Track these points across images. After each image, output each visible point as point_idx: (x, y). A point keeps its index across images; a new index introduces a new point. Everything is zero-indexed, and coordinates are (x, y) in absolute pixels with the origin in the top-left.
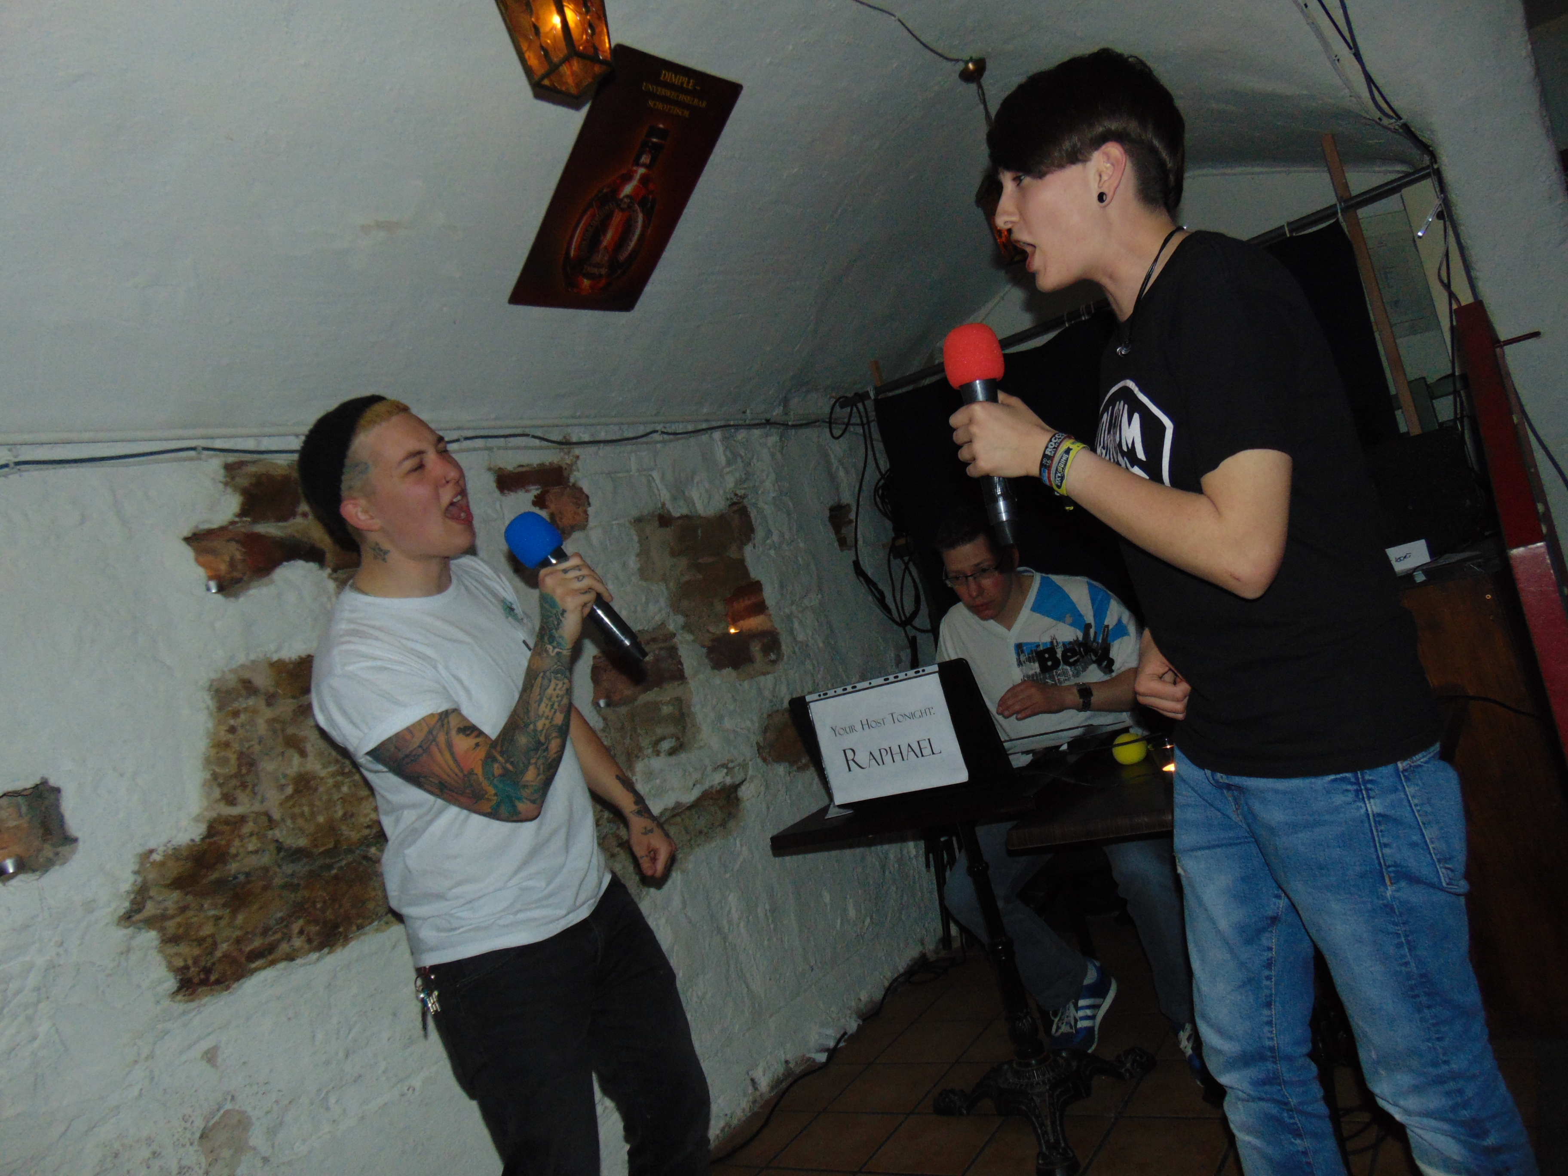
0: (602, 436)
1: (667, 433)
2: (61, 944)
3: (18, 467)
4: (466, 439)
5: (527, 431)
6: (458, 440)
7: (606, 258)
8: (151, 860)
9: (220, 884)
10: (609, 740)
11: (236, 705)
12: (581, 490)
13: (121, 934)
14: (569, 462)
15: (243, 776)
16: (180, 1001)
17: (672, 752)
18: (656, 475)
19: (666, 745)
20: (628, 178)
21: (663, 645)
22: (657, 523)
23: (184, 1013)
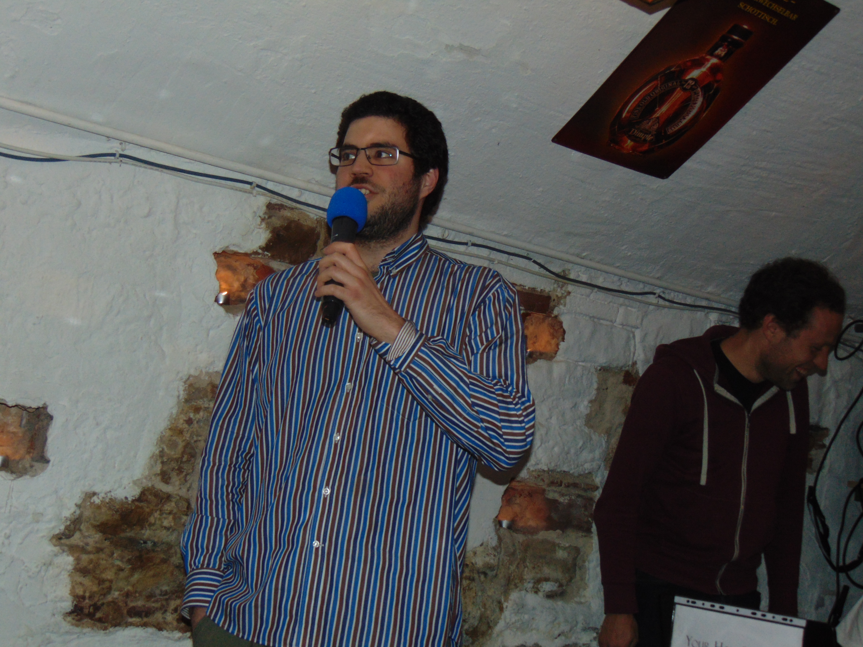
0: (600, 282)
1: (664, 299)
2: (8, 537)
3: (121, 159)
4: (474, 245)
5: (531, 255)
6: (466, 244)
7: (656, 127)
8: (92, 501)
9: (132, 542)
10: (497, 559)
11: (200, 402)
12: (561, 323)
13: (50, 548)
14: (560, 295)
15: (182, 462)
16: (69, 622)
17: (551, 596)
18: (638, 334)
19: (547, 587)
20: (699, 64)
21: (581, 493)
22: (621, 378)
23: (67, 633)
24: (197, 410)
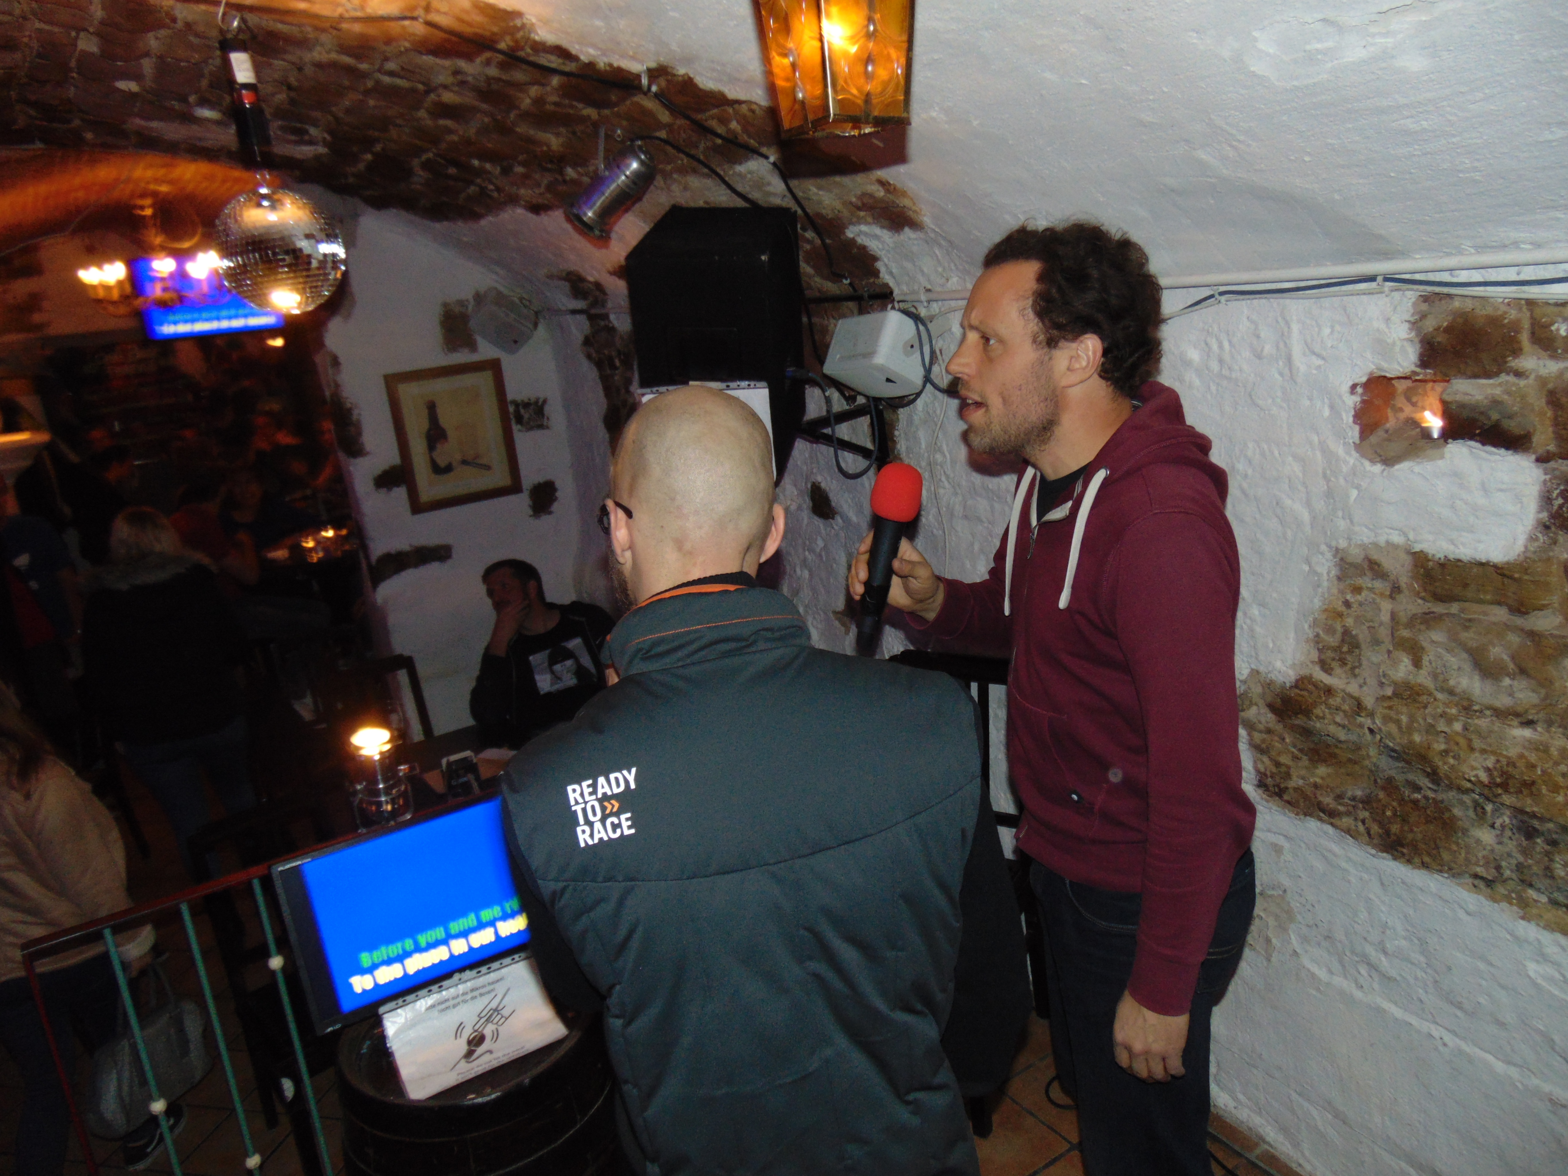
3: (1223, 297)
8: (1259, 679)
9: (1305, 731)
11: (1360, 581)
24: (1357, 590)
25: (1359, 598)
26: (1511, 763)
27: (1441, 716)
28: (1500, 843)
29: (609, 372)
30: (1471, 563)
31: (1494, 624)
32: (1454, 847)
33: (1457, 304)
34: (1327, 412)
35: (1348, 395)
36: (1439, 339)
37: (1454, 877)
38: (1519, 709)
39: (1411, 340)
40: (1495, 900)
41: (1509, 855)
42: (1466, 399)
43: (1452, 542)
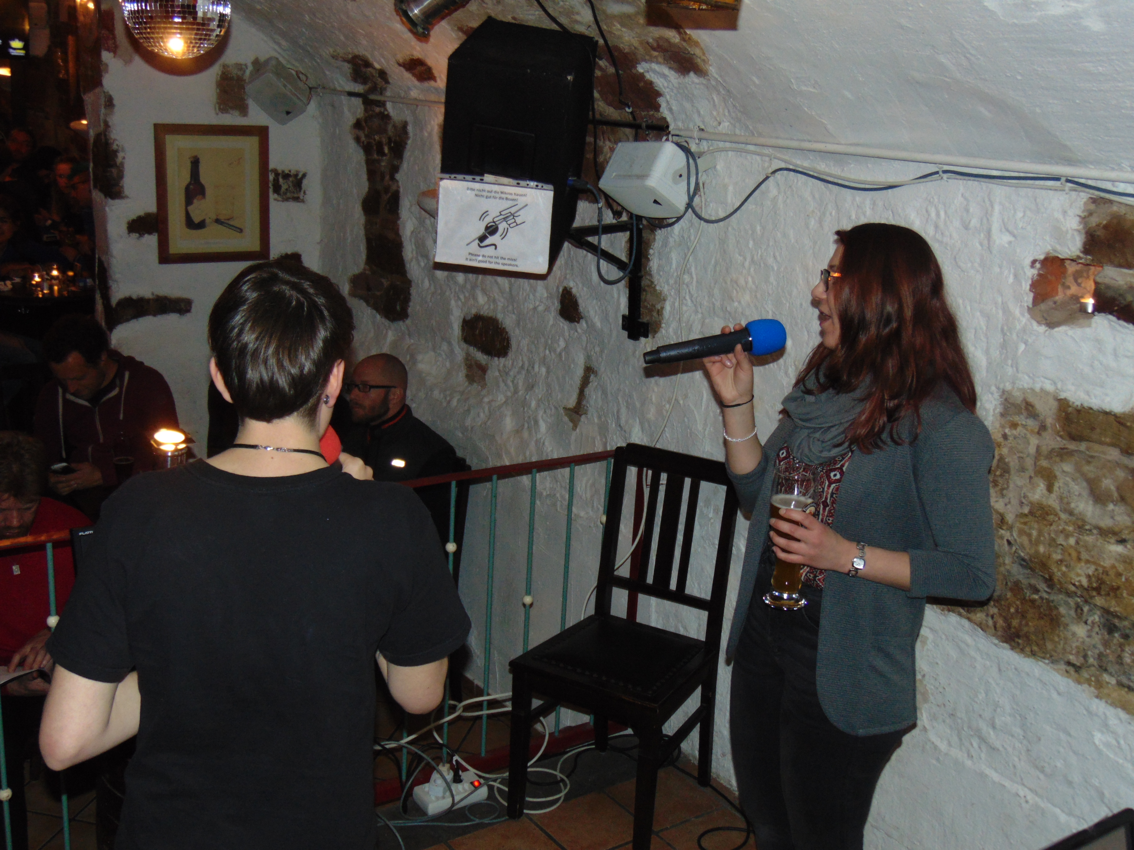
11: (1017, 419)
24: (1014, 425)
25: (1014, 432)
26: (1106, 572)
27: (1062, 532)
28: (1089, 636)
29: (375, 156)
30: (1099, 411)
31: (1109, 461)
32: (1056, 639)
33: (1115, 208)
34: (1011, 280)
35: (1028, 267)
36: (1098, 233)
37: (1052, 663)
38: (1116, 529)
39: (1079, 231)
40: (1079, 683)
41: (1095, 647)
42: (1112, 283)
43: (1088, 393)
